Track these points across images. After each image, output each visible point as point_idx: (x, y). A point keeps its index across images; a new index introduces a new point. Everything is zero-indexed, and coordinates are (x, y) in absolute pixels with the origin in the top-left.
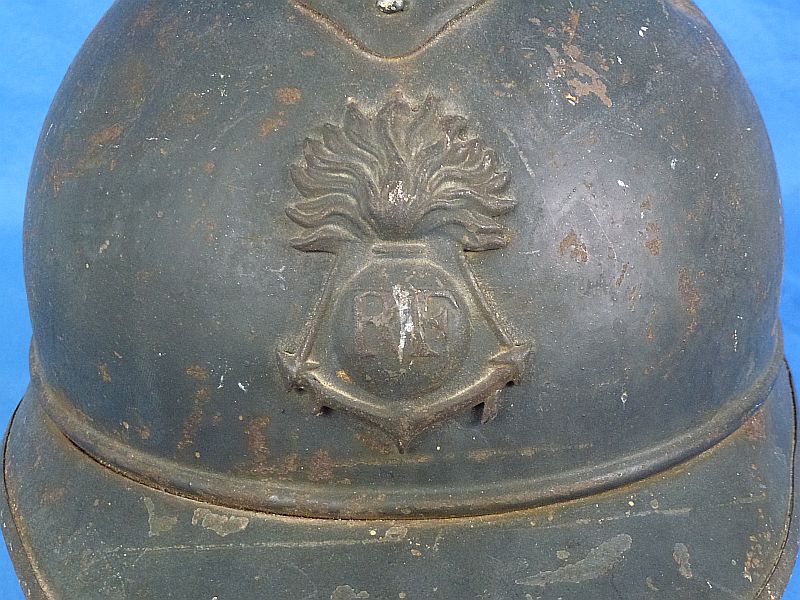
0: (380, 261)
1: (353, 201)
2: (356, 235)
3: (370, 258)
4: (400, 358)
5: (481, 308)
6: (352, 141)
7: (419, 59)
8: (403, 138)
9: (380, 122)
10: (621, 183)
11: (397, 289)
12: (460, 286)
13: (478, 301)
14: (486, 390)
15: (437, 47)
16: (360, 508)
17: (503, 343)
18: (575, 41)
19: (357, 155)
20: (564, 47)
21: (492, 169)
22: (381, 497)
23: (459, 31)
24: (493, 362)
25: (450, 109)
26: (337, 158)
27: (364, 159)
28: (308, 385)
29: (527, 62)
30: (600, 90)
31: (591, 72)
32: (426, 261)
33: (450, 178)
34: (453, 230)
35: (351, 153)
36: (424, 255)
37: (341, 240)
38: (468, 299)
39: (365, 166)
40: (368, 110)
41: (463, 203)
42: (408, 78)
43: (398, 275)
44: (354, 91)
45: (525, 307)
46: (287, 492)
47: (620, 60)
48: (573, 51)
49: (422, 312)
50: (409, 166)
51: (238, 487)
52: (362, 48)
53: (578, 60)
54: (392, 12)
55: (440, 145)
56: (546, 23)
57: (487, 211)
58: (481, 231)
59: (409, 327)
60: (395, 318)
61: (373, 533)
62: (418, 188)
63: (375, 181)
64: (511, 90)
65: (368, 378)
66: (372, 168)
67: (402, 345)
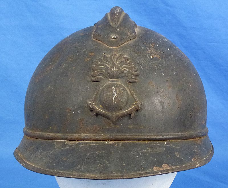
0: (110, 83)
1: (104, 71)
2: (105, 78)
3: (108, 82)
4: (113, 101)
5: (131, 93)
6: (105, 60)
7: (119, 48)
8: (115, 60)
9: (111, 57)
10: (162, 74)
11: (113, 87)
12: (127, 88)
13: (130, 92)
14: (132, 111)
15: (123, 46)
16: (103, 137)
17: (136, 101)
18: (153, 48)
19: (106, 63)
20: (150, 48)
21: (134, 67)
22: (108, 135)
23: (128, 43)
24: (134, 105)
25: (125, 56)
26: (102, 64)
27: (107, 64)
28: (93, 108)
29: (142, 50)
30: (158, 57)
31: (156, 53)
32: (119, 83)
33: (125, 67)
34: (125, 77)
35: (104, 62)
36: (119, 82)
37: (102, 79)
38: (128, 91)
39: (107, 65)
40: (108, 56)
41: (128, 72)
42: (117, 51)
43: (114, 85)
44: (105, 53)
45: (141, 95)
46: (87, 136)
47: (163, 52)
48: (153, 49)
49: (118, 92)
50: (116, 65)
51: (76, 136)
52: (108, 46)
53: (154, 51)
54: (114, 39)
55: (123, 61)
56: (147, 44)
57: (133, 74)
58: (131, 78)
59: (116, 95)
60: (113, 93)
61: (106, 142)
62: (118, 68)
63: (109, 67)
64: (139, 54)
65: (106, 106)
66: (109, 65)
67: (114, 98)
